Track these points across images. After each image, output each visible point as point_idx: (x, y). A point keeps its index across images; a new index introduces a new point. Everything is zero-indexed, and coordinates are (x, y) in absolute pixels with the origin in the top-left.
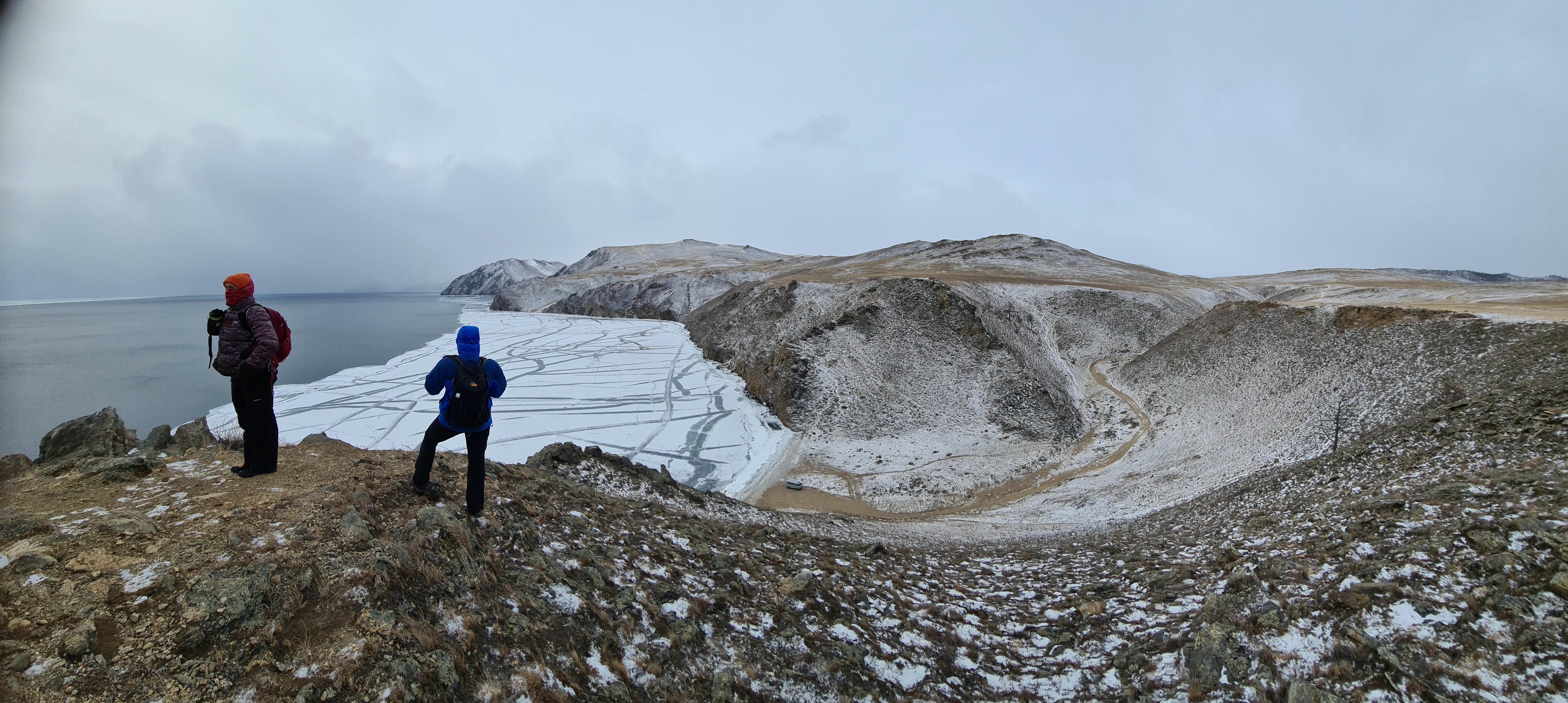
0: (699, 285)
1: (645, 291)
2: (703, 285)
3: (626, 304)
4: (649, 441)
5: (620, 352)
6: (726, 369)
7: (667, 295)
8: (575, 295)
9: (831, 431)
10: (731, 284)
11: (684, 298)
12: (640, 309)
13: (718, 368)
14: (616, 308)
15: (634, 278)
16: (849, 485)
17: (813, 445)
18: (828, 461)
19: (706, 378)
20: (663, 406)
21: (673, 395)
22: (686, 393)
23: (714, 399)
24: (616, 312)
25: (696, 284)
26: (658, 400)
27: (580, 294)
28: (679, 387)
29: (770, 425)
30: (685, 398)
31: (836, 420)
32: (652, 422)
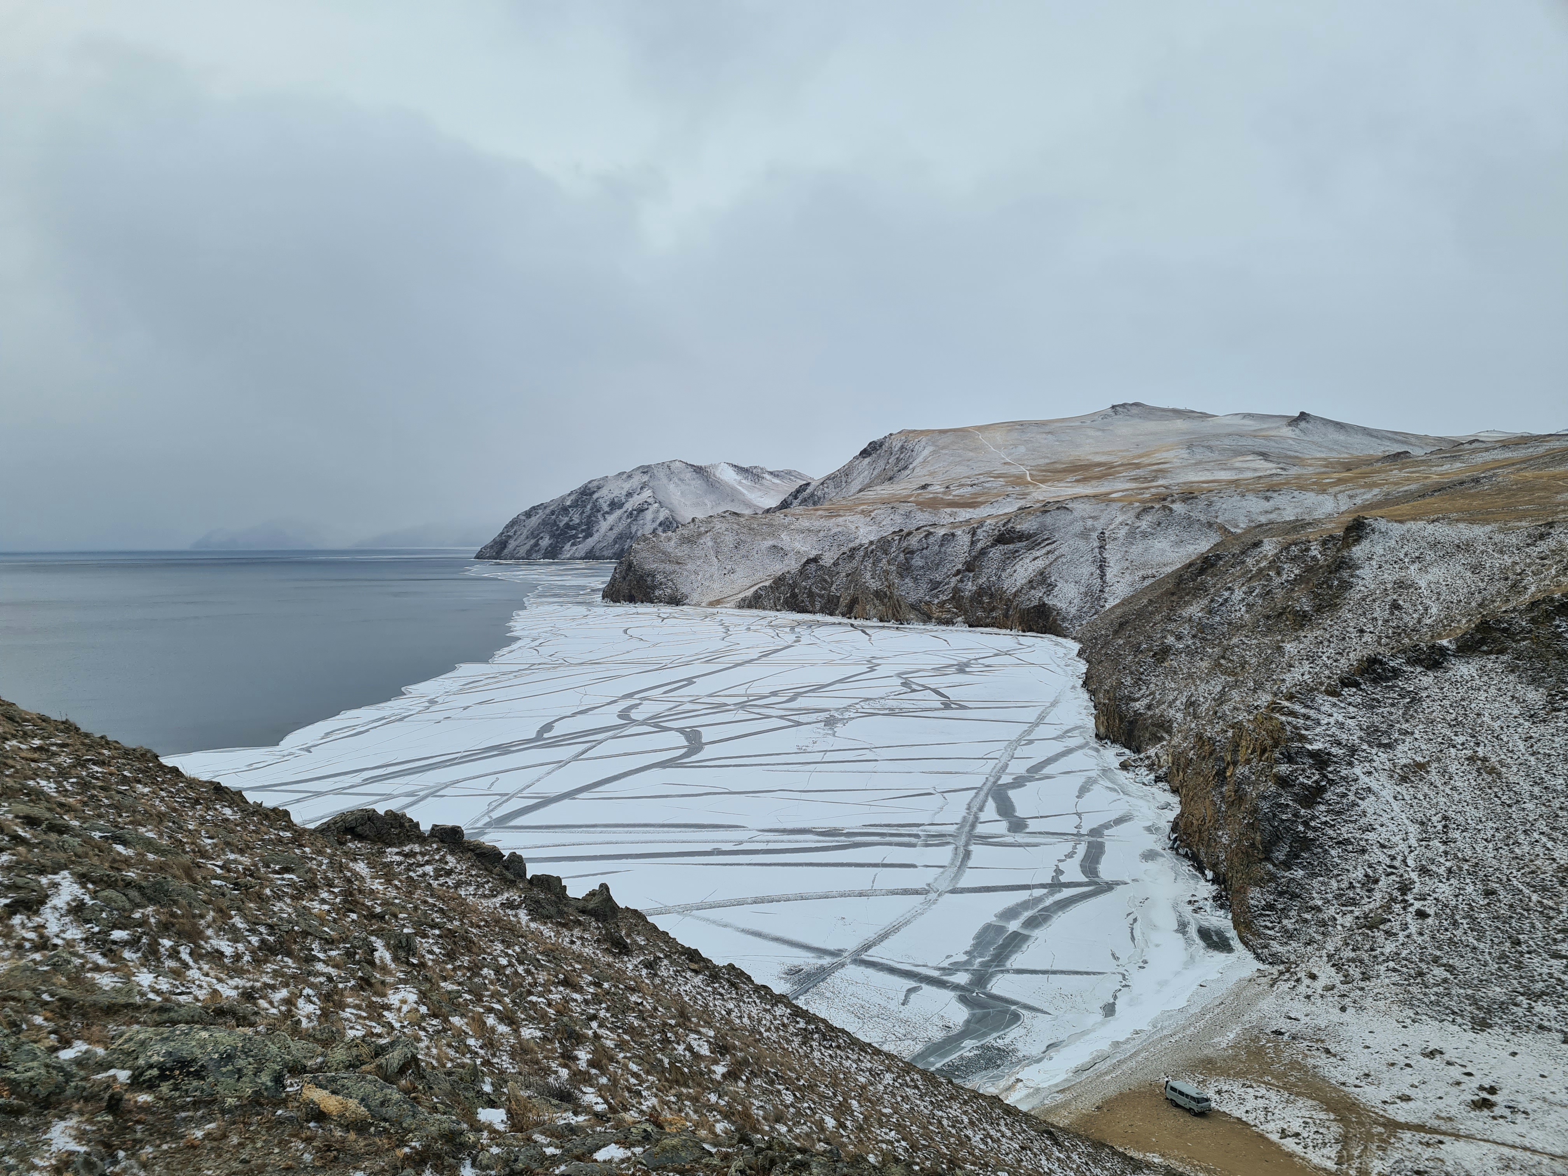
0: (1132, 535)
1: (983, 552)
2: (1145, 535)
3: (935, 585)
4: (883, 937)
5: (892, 712)
6: (1144, 771)
7: (1040, 564)
8: (815, 560)
9: (1366, 977)
10: (1223, 529)
11: (1087, 570)
12: (972, 599)
13: (1124, 766)
14: (912, 598)
15: (964, 514)
16: (1344, 1140)
17: (1298, 1008)
18: (1322, 1060)
19: (1083, 790)
20: (944, 854)
21: (980, 829)
22: (1018, 825)
23: (1082, 849)
24: (913, 607)
25: (1123, 532)
26: (938, 839)
27: (828, 560)
28: (1006, 809)
29: (1204, 934)
30: (1009, 839)
31: (1390, 947)
32: (906, 892)
